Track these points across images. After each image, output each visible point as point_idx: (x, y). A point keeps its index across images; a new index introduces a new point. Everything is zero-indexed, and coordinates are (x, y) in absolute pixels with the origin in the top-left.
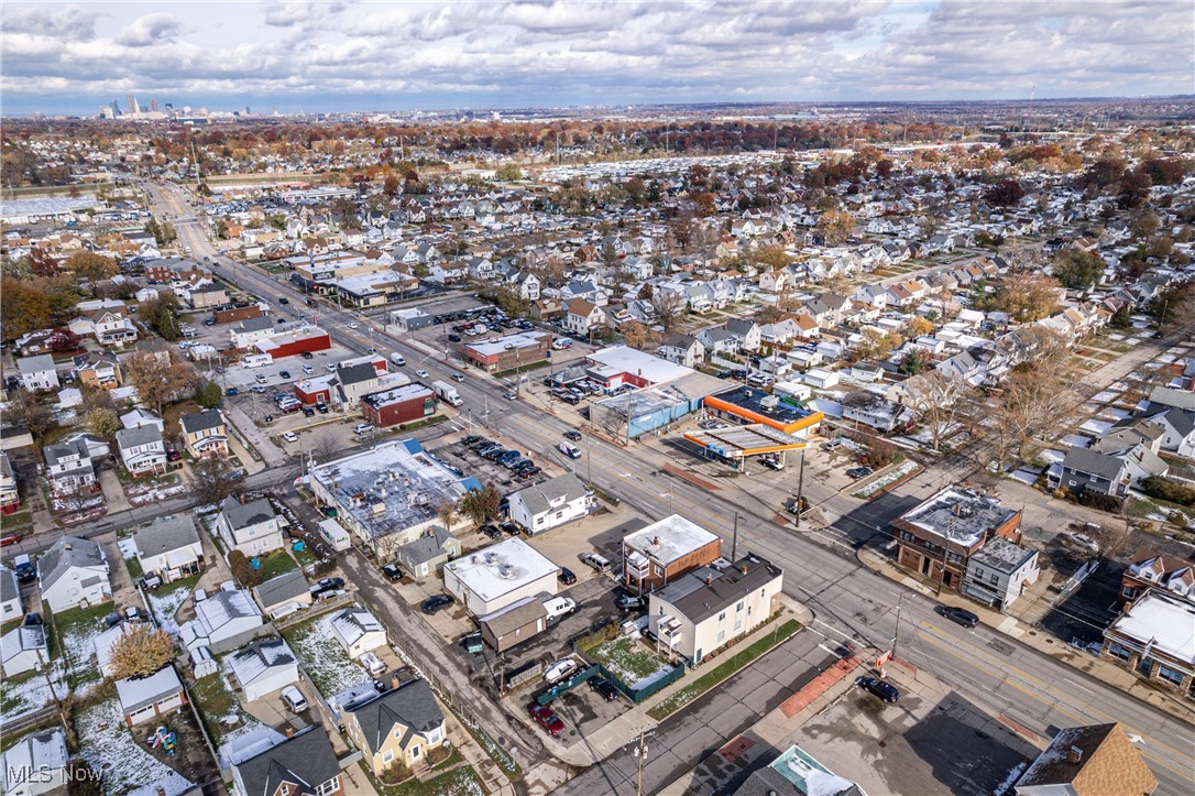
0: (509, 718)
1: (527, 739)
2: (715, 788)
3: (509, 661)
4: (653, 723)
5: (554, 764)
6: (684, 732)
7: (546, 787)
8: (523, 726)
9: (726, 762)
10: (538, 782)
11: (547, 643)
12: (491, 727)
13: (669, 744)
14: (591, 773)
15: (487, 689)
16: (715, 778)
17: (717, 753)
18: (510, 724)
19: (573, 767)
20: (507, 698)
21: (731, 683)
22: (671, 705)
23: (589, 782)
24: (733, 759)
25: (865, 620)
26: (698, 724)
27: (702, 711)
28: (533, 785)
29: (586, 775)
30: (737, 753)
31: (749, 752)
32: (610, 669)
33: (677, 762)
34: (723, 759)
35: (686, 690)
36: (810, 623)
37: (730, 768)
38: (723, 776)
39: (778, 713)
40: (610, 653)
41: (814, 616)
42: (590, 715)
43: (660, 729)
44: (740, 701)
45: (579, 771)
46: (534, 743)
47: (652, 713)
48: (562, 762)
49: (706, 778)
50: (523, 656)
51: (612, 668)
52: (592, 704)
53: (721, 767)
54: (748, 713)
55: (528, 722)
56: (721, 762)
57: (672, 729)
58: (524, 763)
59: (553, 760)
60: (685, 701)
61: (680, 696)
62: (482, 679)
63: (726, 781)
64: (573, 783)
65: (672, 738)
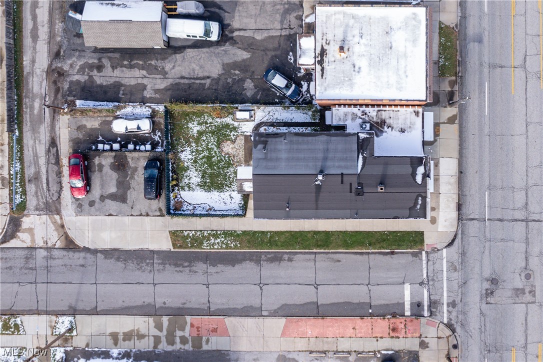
0: (53, 143)
1: (53, 176)
2: (155, 347)
3: (100, 68)
4: (166, 244)
5: (55, 223)
6: (183, 276)
7: (33, 240)
8: (58, 162)
9: (186, 333)
10: (30, 231)
11: (153, 70)
12: (31, 142)
13: (159, 278)
14: (77, 255)
15: (57, 91)
16: (164, 339)
17: (188, 319)
18: (49, 151)
19: (67, 237)
20: (66, 117)
21: (277, 259)
22: (197, 241)
23: (68, 262)
24: (195, 334)
25: (490, 293)
26: (202, 278)
27: (220, 267)
28: (25, 231)
29: (71, 254)
30: (203, 332)
31: (213, 339)
32: (183, 156)
33: (149, 300)
34: (188, 328)
35: (227, 234)
36: (435, 250)
37: (184, 340)
38: (171, 342)
39: (280, 322)
40: (200, 133)
41: (451, 244)
42: (120, 197)
43: (165, 257)
44: (261, 285)
45: (70, 245)
46: (54, 188)
47: (174, 235)
48: (63, 226)
49: (157, 333)
50: (117, 72)
51: (186, 155)
52: (133, 184)
53: (179, 333)
54: (256, 302)
55: (65, 161)
56: (183, 329)
57: (176, 265)
58: (32, 202)
59: (57, 217)
60: (216, 246)
61: (216, 236)
62: (61, 74)
63: (170, 348)
64: (56, 253)
65: (170, 273)
